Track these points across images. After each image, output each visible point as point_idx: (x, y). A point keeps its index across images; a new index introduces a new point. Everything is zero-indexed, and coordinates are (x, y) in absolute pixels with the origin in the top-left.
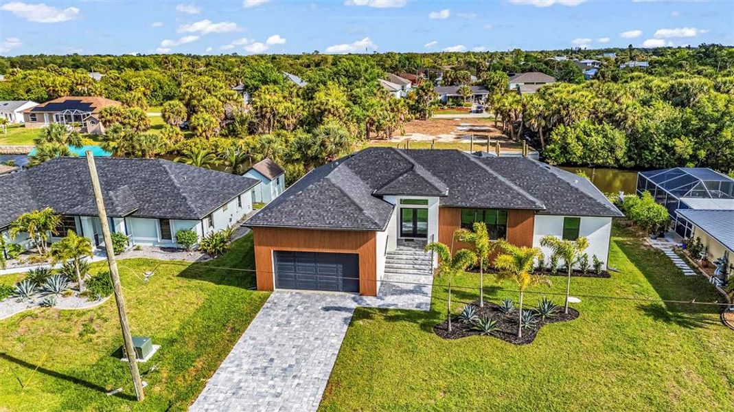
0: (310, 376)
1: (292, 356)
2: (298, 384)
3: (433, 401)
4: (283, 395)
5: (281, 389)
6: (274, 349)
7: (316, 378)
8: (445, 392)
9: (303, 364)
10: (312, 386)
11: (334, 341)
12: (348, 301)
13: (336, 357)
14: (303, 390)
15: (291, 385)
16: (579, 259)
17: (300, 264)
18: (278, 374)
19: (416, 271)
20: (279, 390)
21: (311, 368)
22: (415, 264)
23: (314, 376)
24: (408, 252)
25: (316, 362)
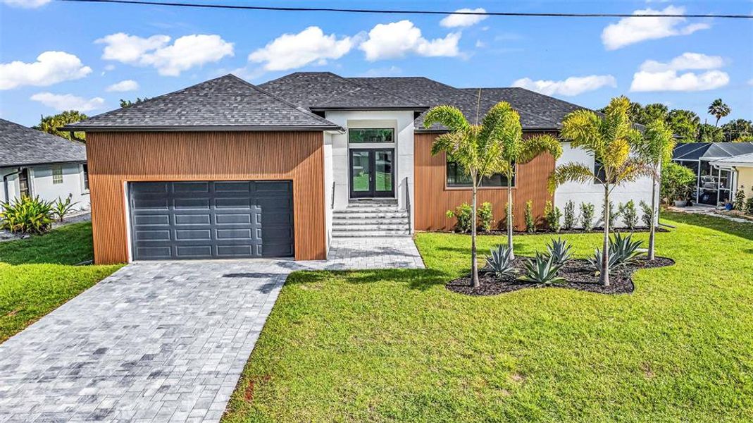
0: (195, 371)
1: (156, 341)
2: (164, 388)
3: (504, 393)
4: (117, 413)
5: (112, 401)
6: (111, 333)
7: (210, 373)
8: (522, 374)
9: (179, 350)
10: (199, 388)
11: (252, 314)
12: (273, 266)
13: (257, 335)
14: (174, 397)
15: (145, 391)
16: (622, 210)
17: (180, 209)
18: (111, 373)
19: (383, 233)
20: (106, 404)
21: (198, 356)
22: (382, 224)
23: (206, 369)
24: (368, 209)
25: (212, 346)
